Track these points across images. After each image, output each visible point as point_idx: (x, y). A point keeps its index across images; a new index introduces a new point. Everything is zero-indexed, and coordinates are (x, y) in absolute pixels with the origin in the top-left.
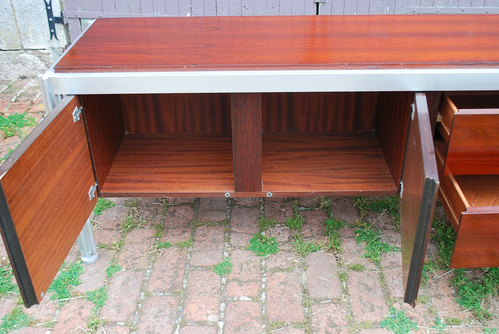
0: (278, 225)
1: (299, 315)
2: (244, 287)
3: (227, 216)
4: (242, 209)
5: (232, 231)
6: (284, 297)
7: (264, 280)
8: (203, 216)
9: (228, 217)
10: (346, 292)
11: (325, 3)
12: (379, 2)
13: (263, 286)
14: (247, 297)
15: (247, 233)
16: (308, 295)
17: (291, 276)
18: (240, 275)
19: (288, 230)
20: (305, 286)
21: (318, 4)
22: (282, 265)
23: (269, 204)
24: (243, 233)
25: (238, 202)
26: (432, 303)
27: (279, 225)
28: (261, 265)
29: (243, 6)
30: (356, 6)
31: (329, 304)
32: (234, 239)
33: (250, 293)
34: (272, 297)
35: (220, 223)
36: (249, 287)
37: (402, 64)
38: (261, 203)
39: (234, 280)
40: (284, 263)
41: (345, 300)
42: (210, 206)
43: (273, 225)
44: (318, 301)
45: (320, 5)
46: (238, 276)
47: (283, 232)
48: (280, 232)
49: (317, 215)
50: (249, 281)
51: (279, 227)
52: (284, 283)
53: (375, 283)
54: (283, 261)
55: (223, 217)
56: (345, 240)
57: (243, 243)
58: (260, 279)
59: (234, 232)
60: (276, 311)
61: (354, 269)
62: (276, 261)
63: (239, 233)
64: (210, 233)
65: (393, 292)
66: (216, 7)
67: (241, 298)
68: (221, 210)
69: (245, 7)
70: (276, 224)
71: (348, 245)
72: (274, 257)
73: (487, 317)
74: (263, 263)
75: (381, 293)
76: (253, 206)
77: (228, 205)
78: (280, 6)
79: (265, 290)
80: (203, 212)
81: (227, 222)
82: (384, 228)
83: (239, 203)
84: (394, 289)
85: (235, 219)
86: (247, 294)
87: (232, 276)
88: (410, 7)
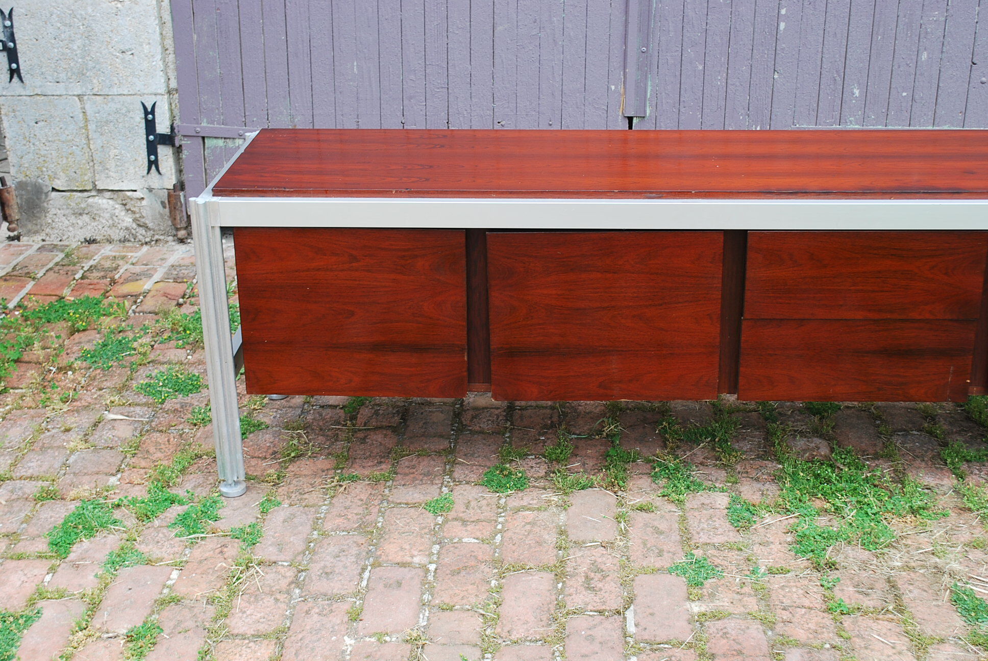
0: (531, 457)
1: (550, 557)
2: (469, 528)
3: (450, 443)
4: (476, 436)
5: (456, 462)
6: (529, 539)
7: (500, 520)
8: (412, 443)
9: (452, 445)
10: (624, 534)
11: (644, 117)
12: (741, 117)
13: (499, 527)
14: (474, 538)
15: (480, 466)
16: (567, 536)
17: (543, 515)
18: (465, 514)
19: (546, 463)
20: (563, 528)
22: (531, 504)
23: (521, 429)
24: (474, 465)
25: (470, 426)
26: (752, 551)
27: (533, 457)
28: (499, 503)
29: (496, 122)
30: (700, 124)
31: (596, 547)
32: (458, 473)
33: (478, 534)
34: (511, 538)
35: (439, 453)
36: (477, 527)
37: (693, 192)
38: (507, 428)
39: (456, 519)
40: (535, 502)
41: (621, 543)
42: (423, 430)
43: (524, 456)
44: (578, 544)
45: (635, 121)
46: (461, 515)
47: (538, 466)
48: (534, 465)
49: (595, 446)
50: (478, 521)
51: (533, 459)
52: (533, 524)
53: (671, 526)
54: (533, 499)
55: (445, 444)
56: (635, 476)
57: (473, 477)
58: (495, 518)
59: (458, 463)
60: (516, 554)
61: (641, 509)
62: (522, 499)
63: (468, 465)
64: (422, 464)
65: (696, 536)
66: (448, 123)
67: (465, 540)
68: (441, 436)
69: (499, 123)
70: (529, 455)
71: (638, 482)
72: (520, 494)
73: (832, 566)
74: (503, 501)
75: (678, 537)
76: (493, 433)
77: (453, 430)
78: (563, 123)
79: (501, 531)
80: (411, 438)
81: (451, 451)
82: (702, 464)
83: (470, 428)
84: (698, 533)
85: (462, 448)
86: (473, 536)
87: (452, 514)
88: (797, 126)
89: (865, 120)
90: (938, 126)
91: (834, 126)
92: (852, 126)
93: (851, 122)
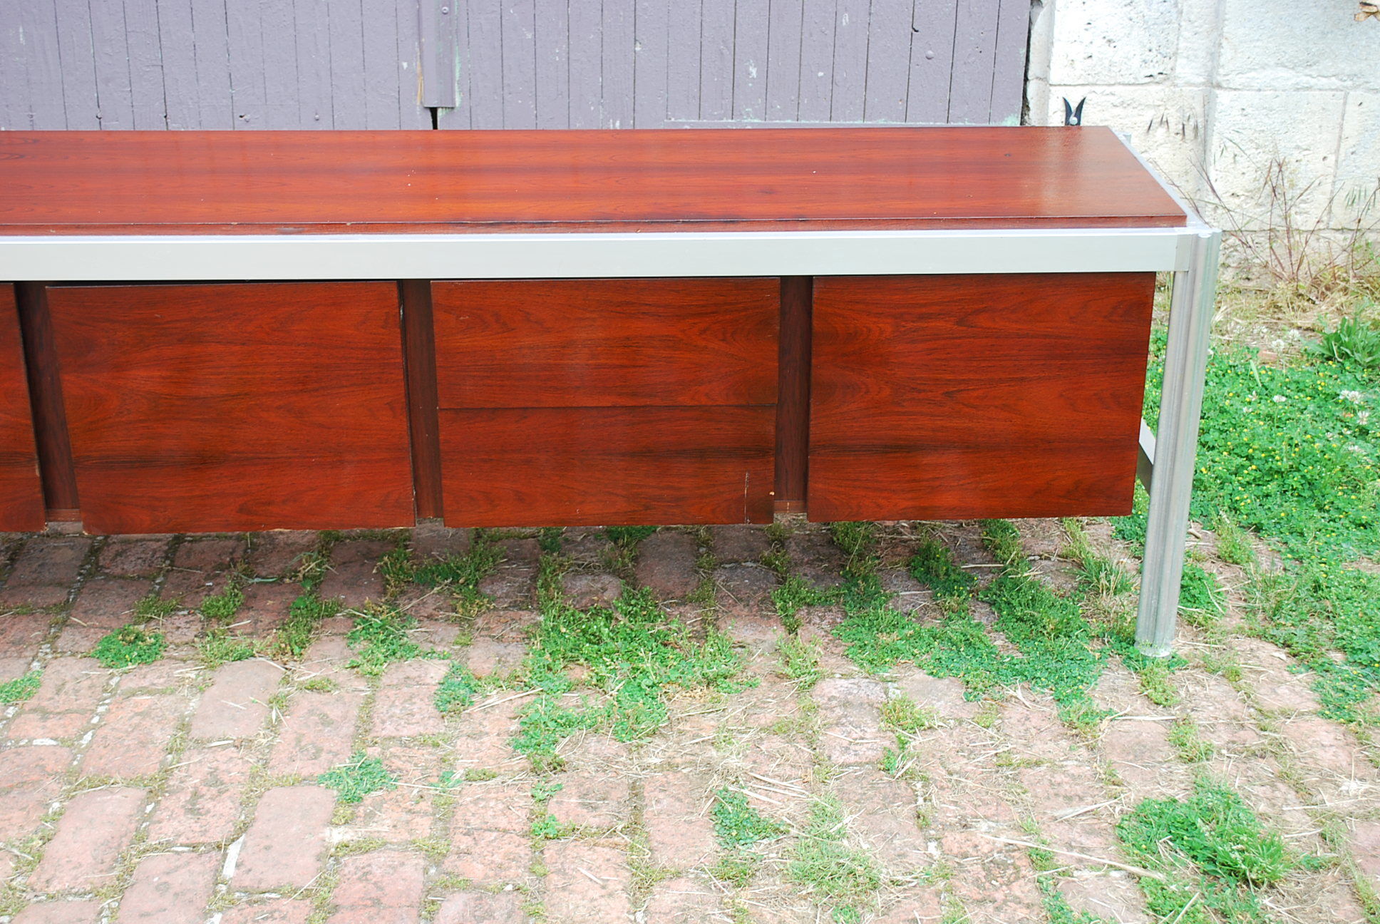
0: (182, 613)
1: (150, 767)
2: (49, 724)
3: (70, 593)
4: (111, 583)
5: (68, 623)
6: (130, 738)
7: (101, 709)
8: (12, 595)
9: (72, 597)
10: (273, 727)
11: (453, 108)
12: (592, 108)
13: (95, 720)
14: (52, 739)
15: (102, 627)
16: (187, 733)
17: (167, 701)
18: (52, 701)
19: (201, 621)
20: (187, 719)
21: (434, 111)
22: (154, 684)
23: (181, 571)
24: (93, 627)
25: (108, 568)
26: (454, 746)
27: (186, 612)
28: (108, 684)
29: (236, 115)
30: (534, 117)
31: (224, 747)
32: (66, 639)
33: (60, 733)
34: (105, 738)
35: (47, 610)
36: (62, 722)
38: (161, 569)
39: (34, 710)
40: (162, 680)
41: (264, 741)
42: (35, 576)
43: (170, 612)
44: (201, 744)
45: (440, 113)
46: (45, 703)
47: (188, 626)
48: (183, 625)
49: (282, 594)
50: (68, 711)
51: (185, 615)
52: (144, 715)
53: (348, 712)
54: (159, 677)
55: (60, 596)
56: (326, 638)
57: (85, 645)
58: (93, 708)
59: (70, 625)
60: (102, 761)
61: (312, 688)
62: (144, 677)
63: (84, 627)
64: (15, 627)
65: (379, 726)
66: (166, 117)
67: (37, 742)
68: (60, 584)
69: (241, 117)
70: (179, 610)
71: (326, 648)
72: (145, 669)
73: (557, 766)
74: (113, 682)
75: (352, 729)
76: (139, 577)
77: (80, 574)
78: (335, 117)
79: (95, 727)
80: (14, 587)
81: (66, 607)
82: (430, 617)
83: (107, 571)
84: (383, 722)
85: (85, 602)
86: (52, 735)
87: (33, 703)
88: (673, 120)
89: (768, 112)
90: (871, 120)
91: (725, 120)
92: (749, 120)
93: (748, 114)
